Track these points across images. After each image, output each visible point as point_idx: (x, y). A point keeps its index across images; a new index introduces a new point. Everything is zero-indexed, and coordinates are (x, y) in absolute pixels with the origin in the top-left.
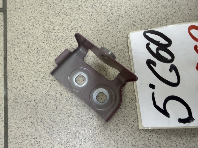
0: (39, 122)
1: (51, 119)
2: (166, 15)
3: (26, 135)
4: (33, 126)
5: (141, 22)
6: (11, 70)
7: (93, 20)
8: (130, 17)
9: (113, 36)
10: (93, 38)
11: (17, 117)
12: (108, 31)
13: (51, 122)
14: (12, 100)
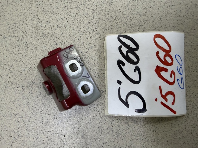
0: (25, 104)
1: (35, 103)
2: (140, 22)
3: (14, 114)
4: (20, 108)
5: (118, 26)
6: (3, 60)
7: (77, 21)
8: (109, 21)
9: (92, 37)
10: (74, 38)
11: (7, 100)
12: (88, 32)
13: (35, 106)
14: (3, 86)
